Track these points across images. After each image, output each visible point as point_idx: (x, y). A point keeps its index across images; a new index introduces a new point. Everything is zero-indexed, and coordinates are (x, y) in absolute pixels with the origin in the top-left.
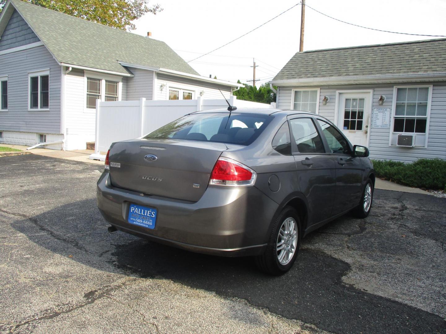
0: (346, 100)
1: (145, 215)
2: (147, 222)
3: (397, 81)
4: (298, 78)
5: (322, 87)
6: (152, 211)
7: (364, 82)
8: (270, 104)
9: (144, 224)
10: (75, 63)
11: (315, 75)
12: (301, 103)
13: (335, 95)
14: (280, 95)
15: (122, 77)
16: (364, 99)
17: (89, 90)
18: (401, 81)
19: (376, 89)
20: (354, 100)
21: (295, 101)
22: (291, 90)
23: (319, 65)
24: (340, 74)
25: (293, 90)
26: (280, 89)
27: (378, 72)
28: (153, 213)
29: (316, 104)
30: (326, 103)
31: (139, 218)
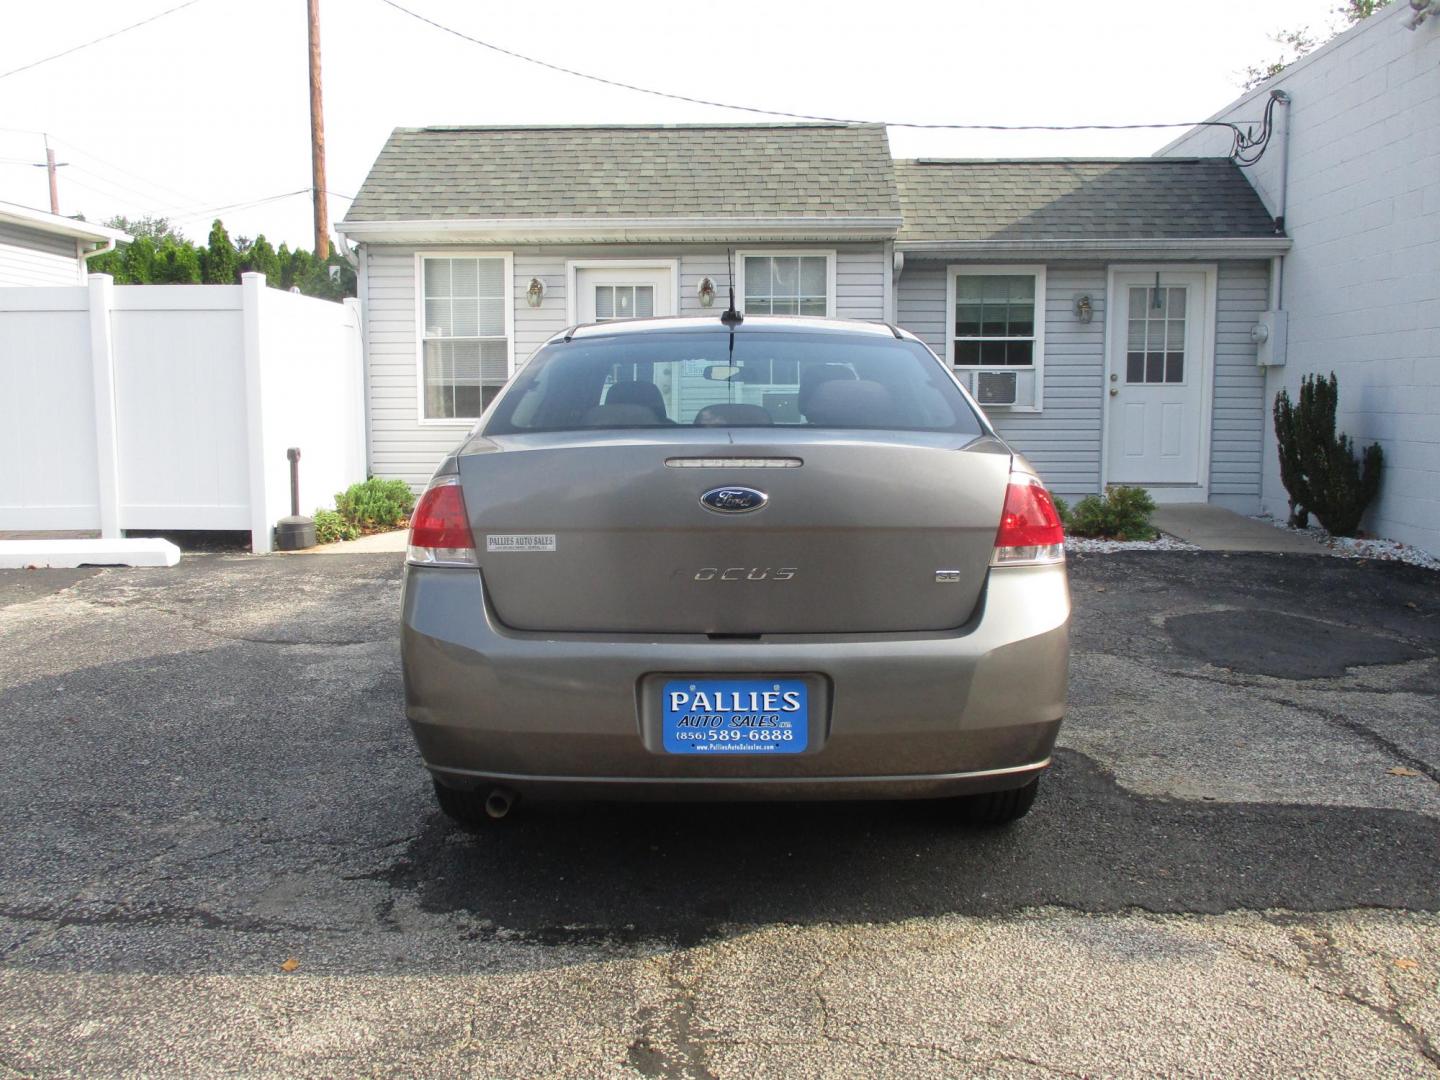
0: (599, 289)
1: (754, 708)
2: (765, 734)
3: (744, 236)
4: (440, 216)
5: (519, 248)
6: (782, 691)
7: (654, 237)
8: (342, 302)
9: (751, 743)
11: (493, 210)
12: (448, 298)
13: (564, 276)
14: (373, 272)
16: (650, 288)
18: (756, 236)
19: (686, 259)
20: (621, 289)
21: (427, 294)
22: (412, 256)
23: (493, 175)
24: (578, 209)
25: (417, 254)
26: (372, 250)
27: (690, 208)
28: (792, 696)
29: (502, 303)
30: (540, 298)
31: (725, 727)
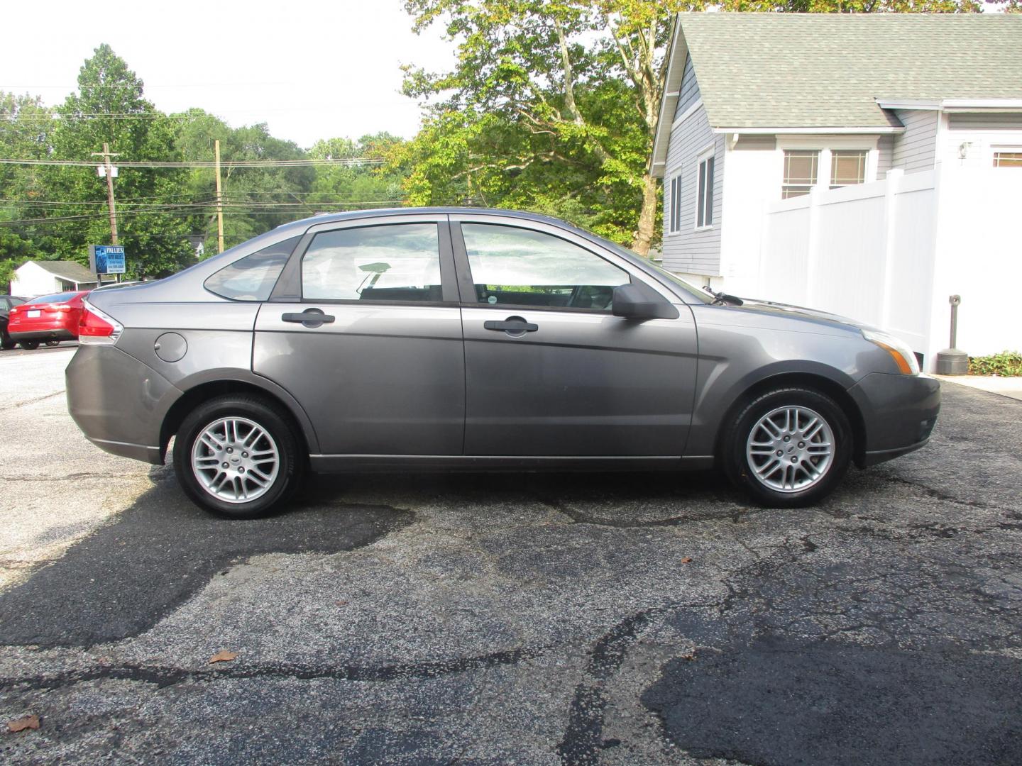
10: (748, 123)
15: (879, 137)
17: (788, 179)
